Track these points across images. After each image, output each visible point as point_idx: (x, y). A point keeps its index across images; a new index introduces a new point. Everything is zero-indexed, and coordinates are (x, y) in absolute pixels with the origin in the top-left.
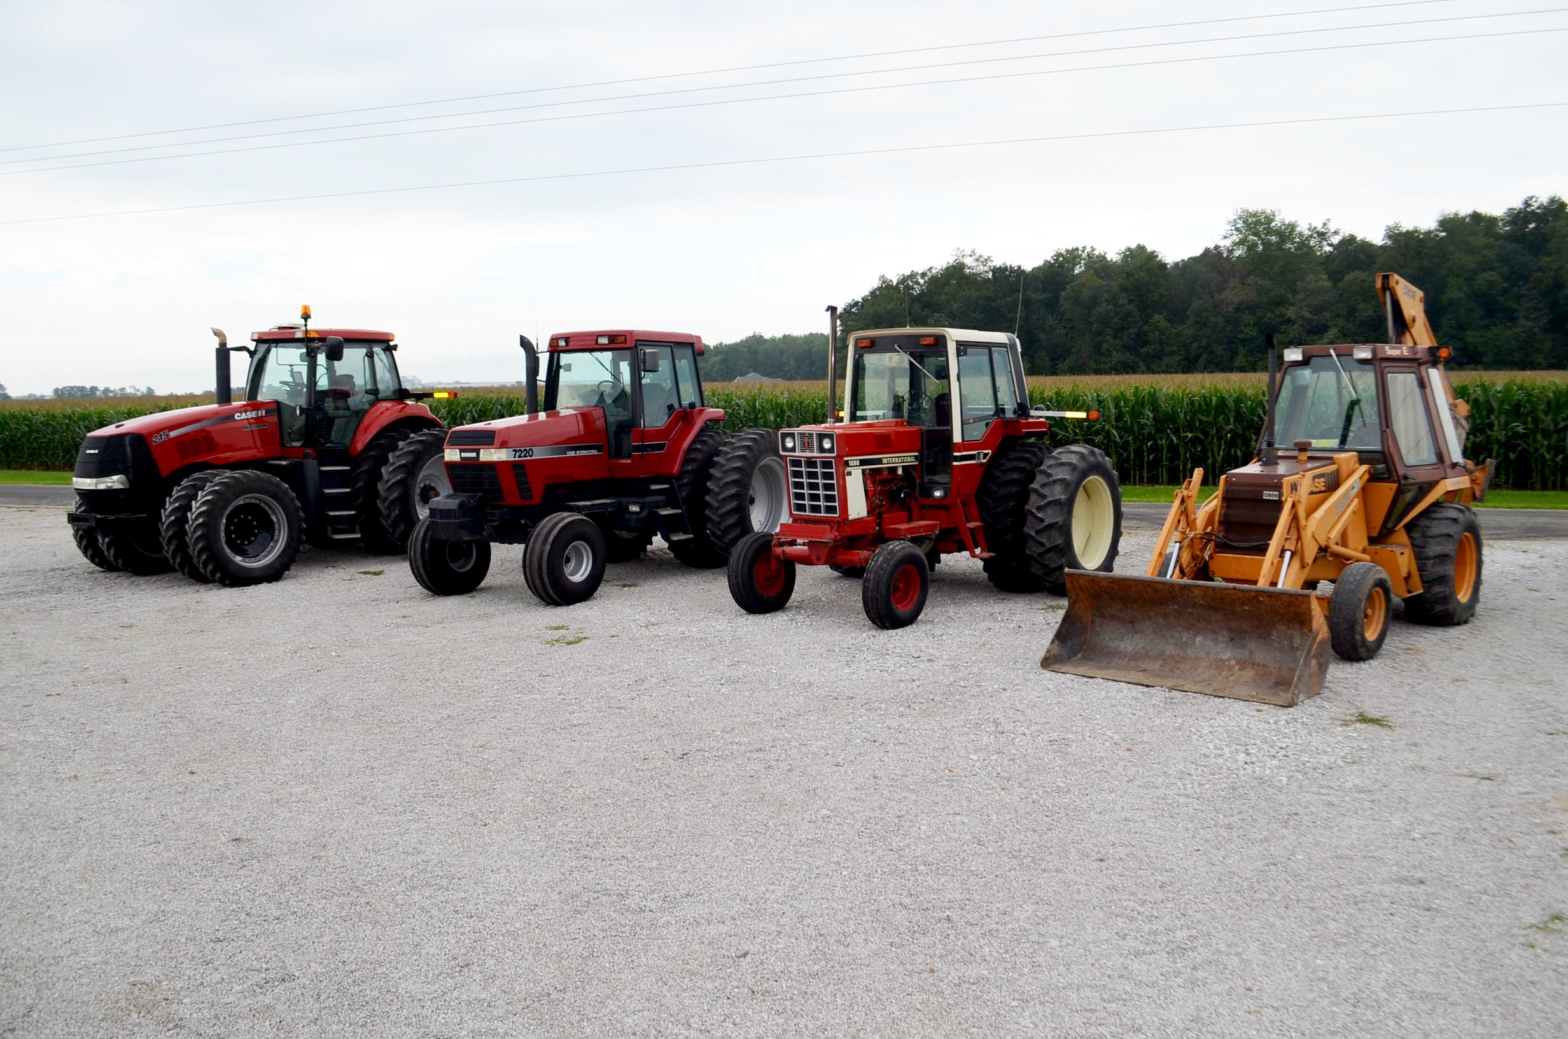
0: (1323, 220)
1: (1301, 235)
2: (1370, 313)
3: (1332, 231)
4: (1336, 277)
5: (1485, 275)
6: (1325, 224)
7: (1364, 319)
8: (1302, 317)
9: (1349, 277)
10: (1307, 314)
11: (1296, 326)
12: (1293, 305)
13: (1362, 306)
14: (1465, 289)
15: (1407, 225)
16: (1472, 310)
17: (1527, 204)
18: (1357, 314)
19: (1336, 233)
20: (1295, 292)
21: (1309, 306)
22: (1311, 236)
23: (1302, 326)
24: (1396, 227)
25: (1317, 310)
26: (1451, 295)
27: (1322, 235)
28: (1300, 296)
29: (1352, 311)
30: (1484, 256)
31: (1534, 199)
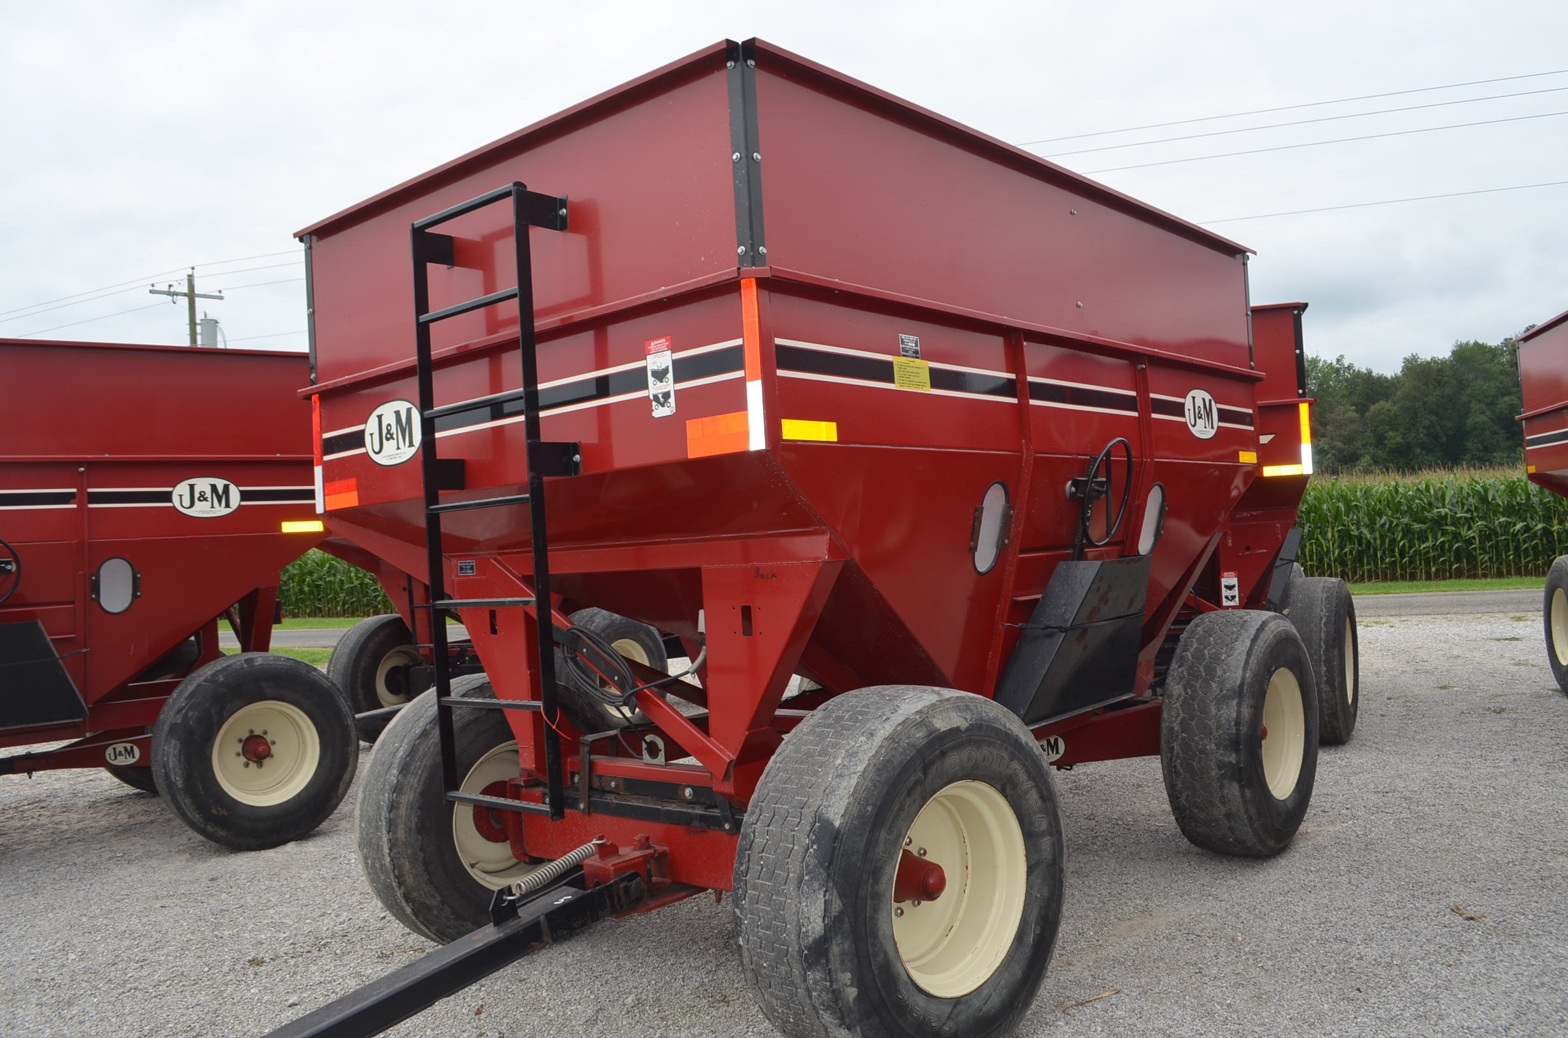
0: (1337, 356)
1: (1321, 370)
2: (1399, 439)
3: (1346, 366)
4: (1362, 409)
5: (1506, 399)
6: (1338, 361)
7: (1394, 446)
8: (1333, 448)
9: (1374, 408)
10: (1339, 444)
11: (1329, 455)
12: (1323, 435)
13: (1390, 433)
14: (1488, 413)
16: (1495, 433)
18: (1386, 442)
19: (1349, 367)
20: (1324, 425)
21: (1339, 436)
22: (1329, 373)
23: (1334, 455)
24: (1414, 358)
25: (1348, 440)
26: (1477, 420)
27: (1337, 371)
28: (1328, 428)
29: (1380, 441)
30: (1502, 383)
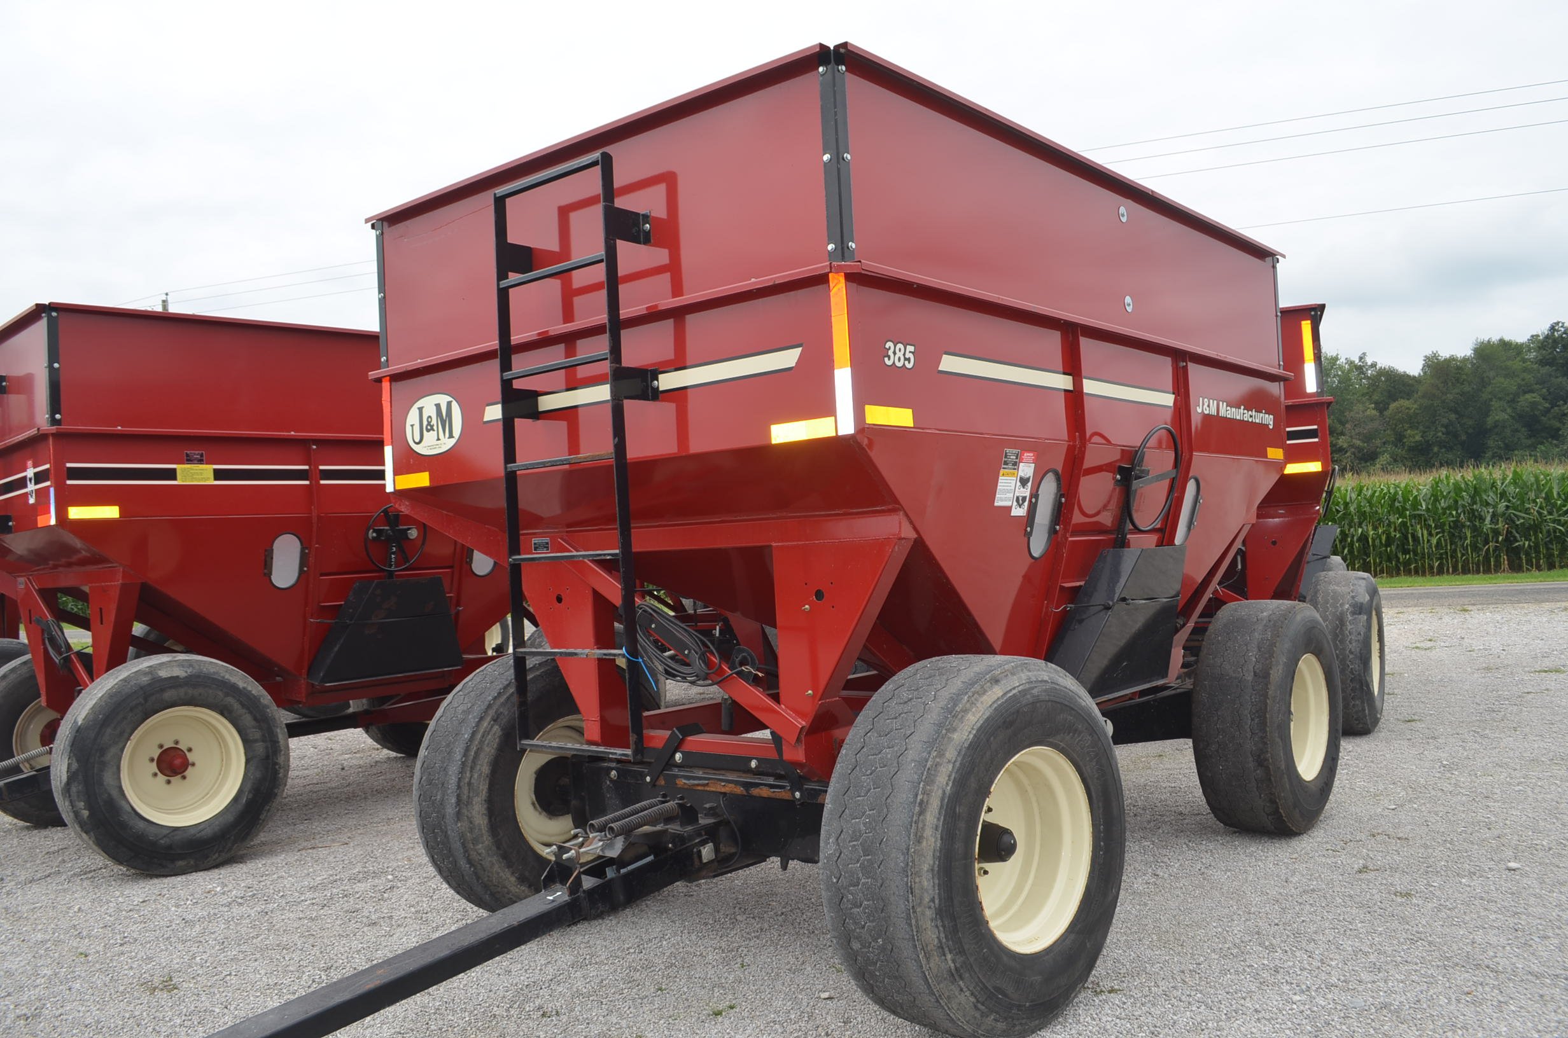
0: (1360, 354)
1: (1341, 367)
2: (1418, 438)
3: (1369, 364)
4: (1381, 407)
5: (1528, 396)
6: (1361, 358)
7: (1413, 444)
8: (1352, 446)
9: (1393, 406)
10: (1358, 443)
11: (1348, 454)
12: (1342, 434)
13: (1410, 431)
14: (1509, 410)
15: (1445, 354)
16: (1517, 431)
17: (1553, 328)
18: (1405, 440)
19: (1374, 365)
20: (1343, 423)
21: (1359, 434)
22: (1350, 371)
23: (1354, 453)
24: (1435, 355)
25: (1368, 438)
26: (1497, 418)
27: (1360, 368)
28: (1348, 426)
29: (1399, 439)
30: (1523, 380)
31: (1560, 325)
